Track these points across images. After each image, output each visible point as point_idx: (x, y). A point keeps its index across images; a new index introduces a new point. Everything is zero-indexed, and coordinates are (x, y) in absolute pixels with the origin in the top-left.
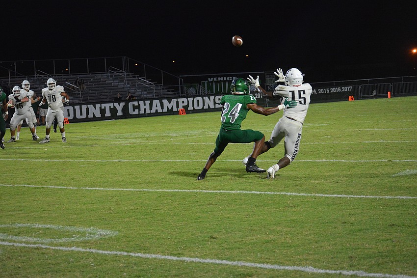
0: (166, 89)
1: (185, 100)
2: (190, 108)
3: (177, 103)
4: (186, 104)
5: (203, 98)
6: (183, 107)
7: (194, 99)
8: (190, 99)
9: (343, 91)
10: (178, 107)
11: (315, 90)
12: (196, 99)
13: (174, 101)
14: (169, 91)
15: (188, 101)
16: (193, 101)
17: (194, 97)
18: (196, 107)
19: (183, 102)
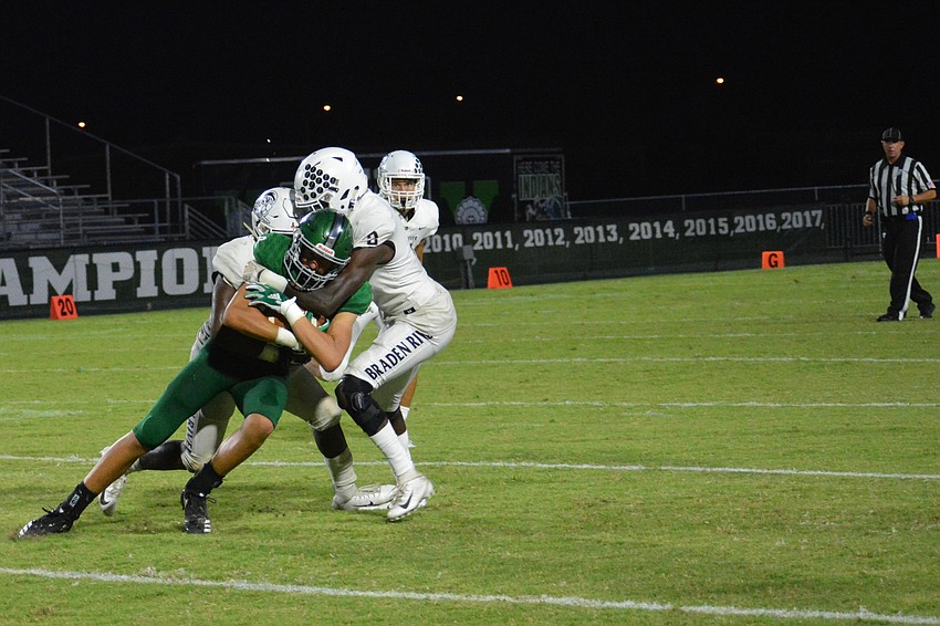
0: (121, 211)
1: (124, 258)
2: (147, 289)
3: (92, 270)
4: (126, 274)
5: (200, 253)
6: (116, 284)
7: (160, 255)
8: (147, 258)
9: (785, 226)
10: (92, 284)
11: (670, 223)
12: (170, 256)
13: (78, 263)
14: (129, 221)
15: (137, 265)
16: (158, 264)
17: (161, 249)
18: (171, 287)
19: (116, 267)
